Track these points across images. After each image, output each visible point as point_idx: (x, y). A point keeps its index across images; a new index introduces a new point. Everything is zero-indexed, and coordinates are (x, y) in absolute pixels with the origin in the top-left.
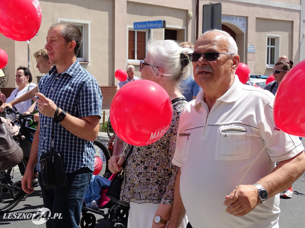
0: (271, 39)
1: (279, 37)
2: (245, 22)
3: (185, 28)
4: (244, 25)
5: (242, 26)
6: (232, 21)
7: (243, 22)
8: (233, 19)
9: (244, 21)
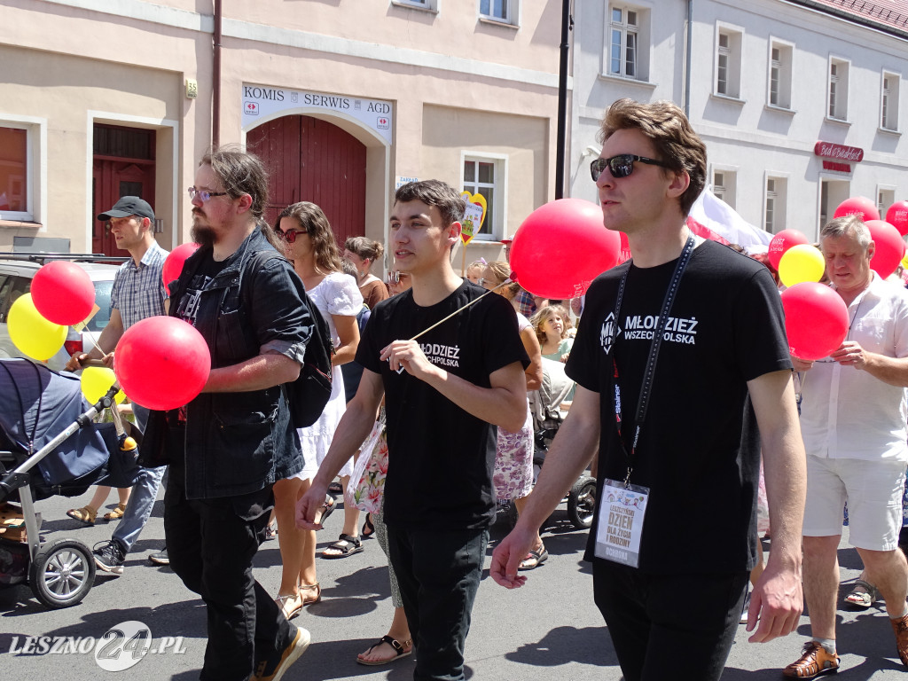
0: (481, 165)
1: (504, 160)
2: (389, 116)
3: (172, 123)
4: (386, 124)
5: (379, 127)
6: (342, 110)
7: (382, 115)
8: (346, 106)
9: (386, 110)
